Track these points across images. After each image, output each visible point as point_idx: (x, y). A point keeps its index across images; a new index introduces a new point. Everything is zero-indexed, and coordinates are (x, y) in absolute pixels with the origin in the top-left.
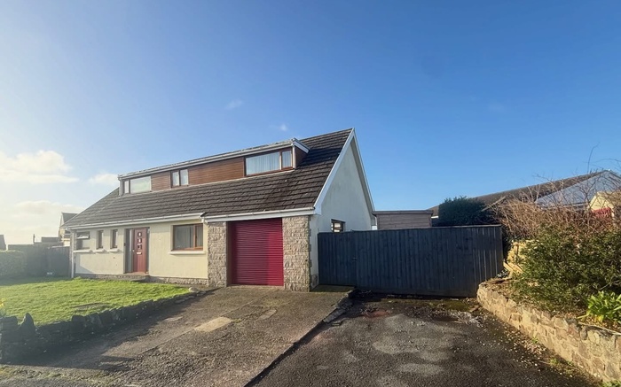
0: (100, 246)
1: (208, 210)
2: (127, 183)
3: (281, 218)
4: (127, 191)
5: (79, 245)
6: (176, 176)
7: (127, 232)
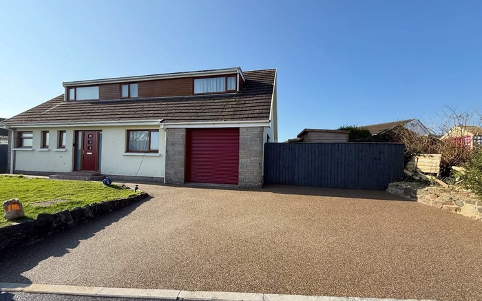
0: (44, 145)
1: (166, 118)
2: (72, 91)
3: (238, 129)
4: (72, 97)
5: (19, 143)
6: (125, 89)
7: (76, 133)
